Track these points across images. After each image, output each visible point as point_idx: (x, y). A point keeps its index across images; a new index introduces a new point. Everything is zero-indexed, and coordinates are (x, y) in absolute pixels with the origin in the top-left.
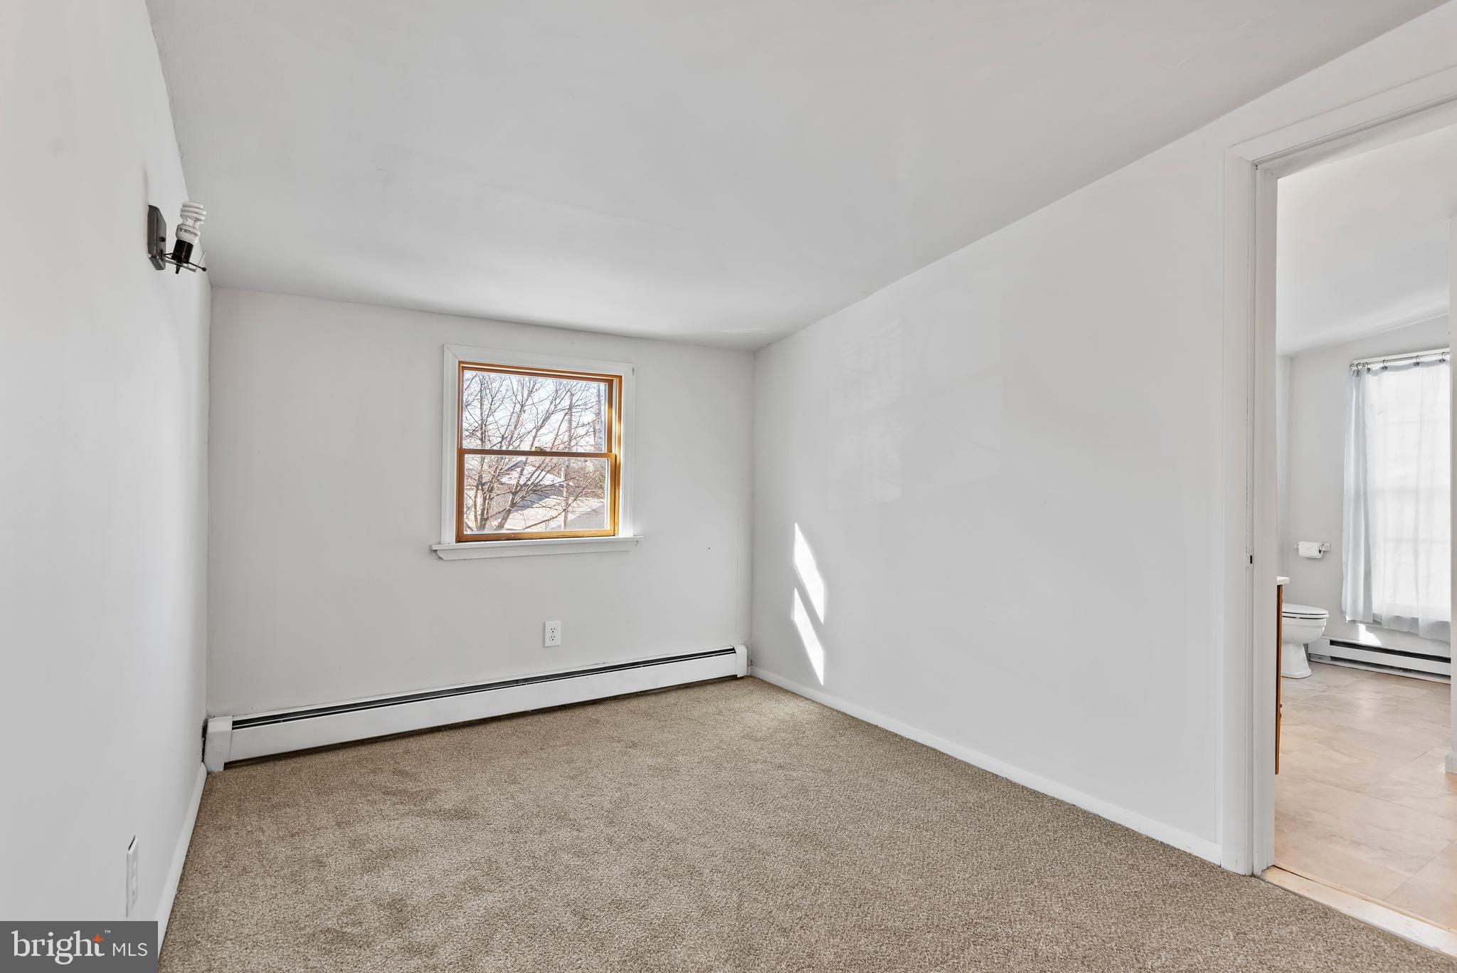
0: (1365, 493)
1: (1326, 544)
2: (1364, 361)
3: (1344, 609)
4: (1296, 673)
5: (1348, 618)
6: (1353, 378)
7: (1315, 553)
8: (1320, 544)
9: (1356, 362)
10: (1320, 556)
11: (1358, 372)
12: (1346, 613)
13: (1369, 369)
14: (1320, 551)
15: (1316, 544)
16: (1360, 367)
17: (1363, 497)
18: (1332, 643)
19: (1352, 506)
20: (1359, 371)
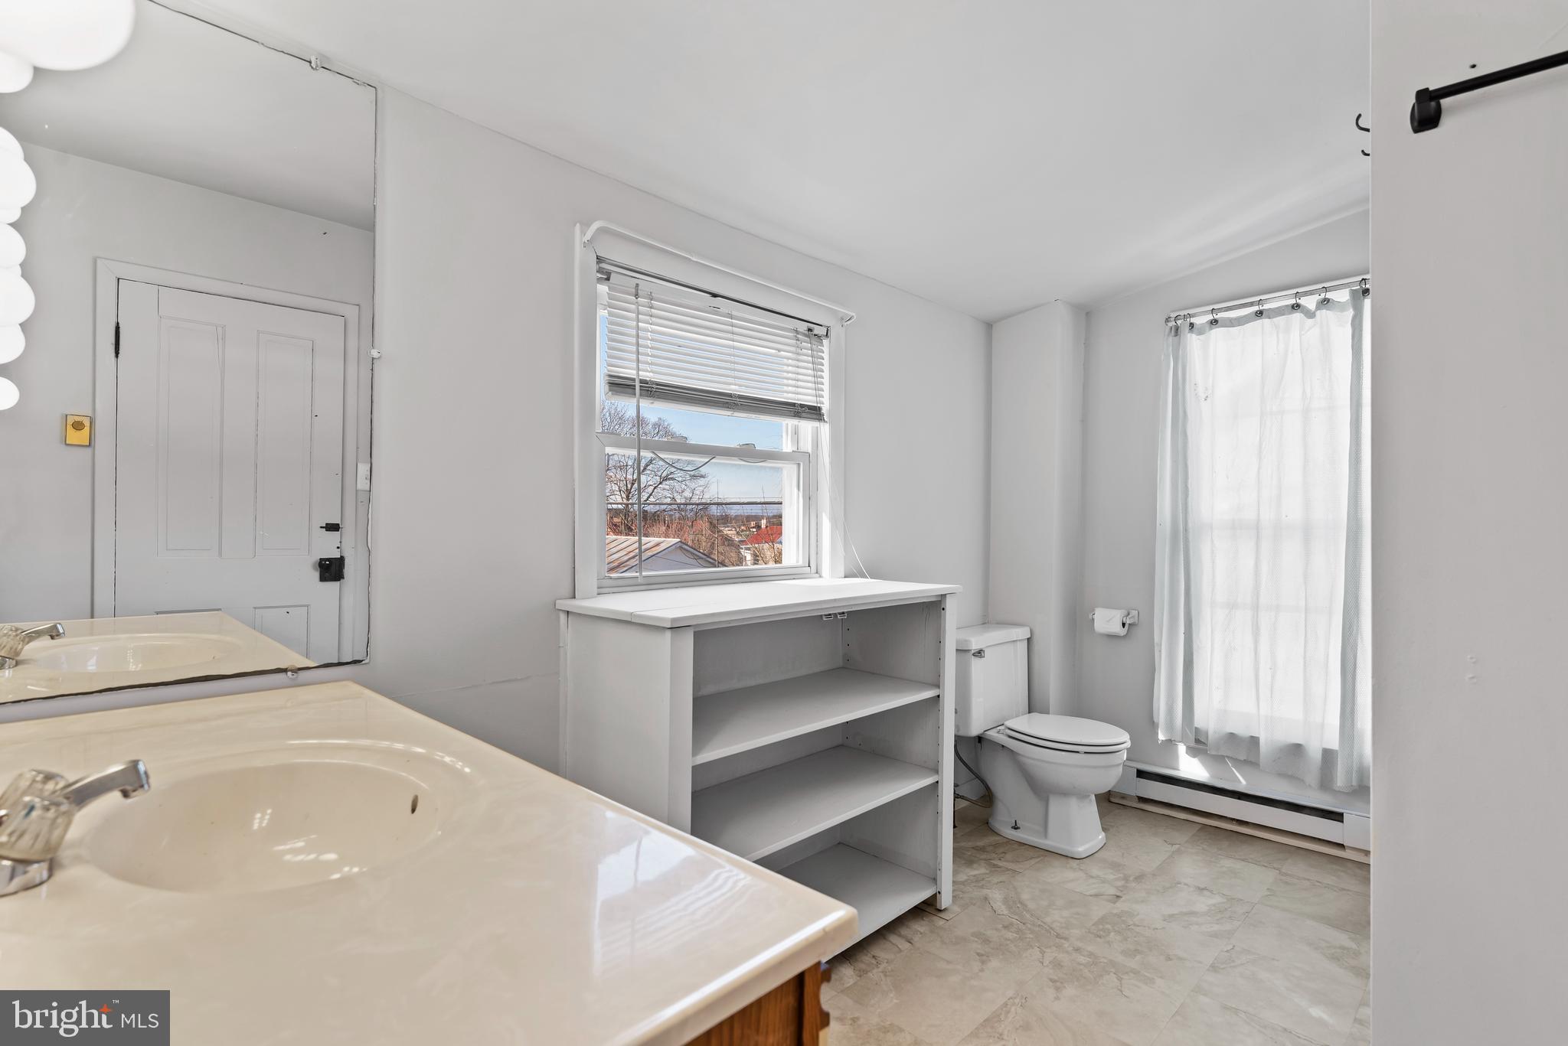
0: (1186, 530)
1: (1134, 613)
2: (1186, 312)
3: (1155, 720)
4: (1080, 849)
5: (1161, 737)
6: (1171, 339)
7: (1116, 629)
8: (1124, 612)
9: (1173, 315)
10: (1123, 632)
11: (1177, 329)
12: (1158, 724)
13: (1192, 325)
14: (1124, 625)
15: (1120, 611)
16: (1179, 322)
17: (1183, 537)
18: (1141, 774)
19: (1167, 550)
20: (1178, 327)
